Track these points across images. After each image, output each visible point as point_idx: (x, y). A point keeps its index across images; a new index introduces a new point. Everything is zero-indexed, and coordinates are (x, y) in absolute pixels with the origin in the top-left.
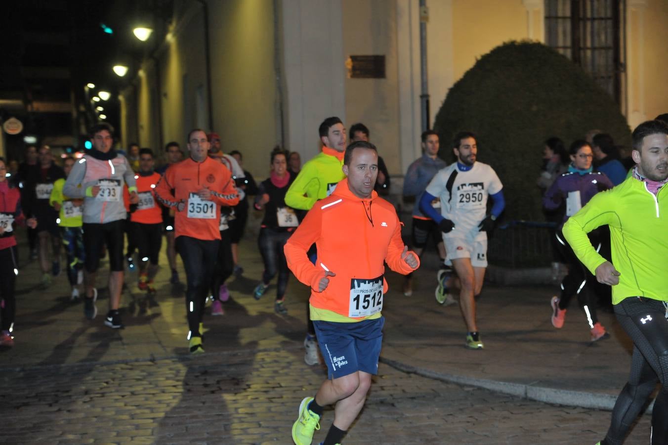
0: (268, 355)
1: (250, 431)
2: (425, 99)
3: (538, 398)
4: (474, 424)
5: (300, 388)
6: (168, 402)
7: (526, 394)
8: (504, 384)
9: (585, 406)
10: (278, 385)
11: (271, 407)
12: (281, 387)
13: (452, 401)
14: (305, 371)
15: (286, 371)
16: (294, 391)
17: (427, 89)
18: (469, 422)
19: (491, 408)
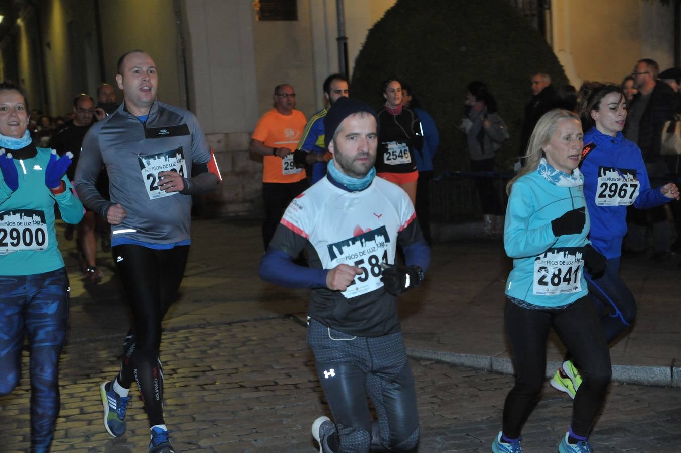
0: (191, 332)
1: (183, 427)
3: (505, 371)
4: (440, 406)
5: (234, 371)
6: (82, 394)
7: (491, 366)
8: (466, 356)
10: (208, 369)
11: (204, 396)
12: (212, 370)
14: (238, 349)
15: (215, 350)
16: (229, 375)
17: (344, 31)
18: (433, 403)
19: (455, 384)
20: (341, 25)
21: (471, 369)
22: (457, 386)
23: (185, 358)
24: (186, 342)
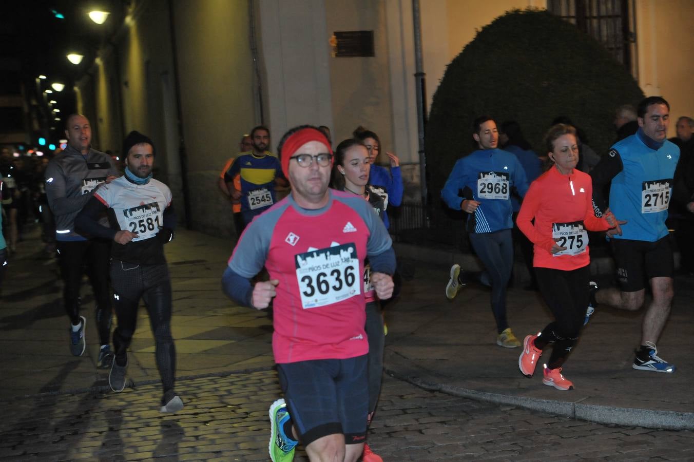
0: (264, 374)
2: (420, 78)
3: (588, 418)
4: (520, 454)
7: (574, 413)
8: (548, 402)
9: (646, 426)
13: (488, 424)
17: (422, 66)
18: (514, 451)
19: (536, 432)
20: (419, 61)
21: (553, 416)
22: (538, 433)
23: (258, 401)
24: (259, 385)
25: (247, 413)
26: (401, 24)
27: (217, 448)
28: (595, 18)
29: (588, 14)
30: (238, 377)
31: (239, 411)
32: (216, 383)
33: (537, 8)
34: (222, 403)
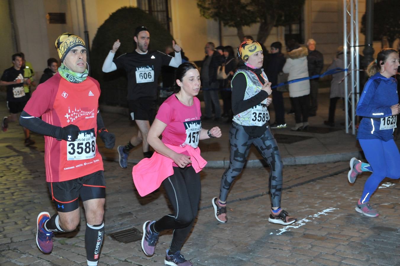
2: (87, 33)
17: (87, 29)
20: (86, 26)
25: (20, 172)
26: (77, 10)
27: (7, 187)
28: (156, 11)
29: (153, 10)
30: (14, 158)
31: (16, 171)
32: (4, 161)
33: (134, 6)
34: (8, 168)
